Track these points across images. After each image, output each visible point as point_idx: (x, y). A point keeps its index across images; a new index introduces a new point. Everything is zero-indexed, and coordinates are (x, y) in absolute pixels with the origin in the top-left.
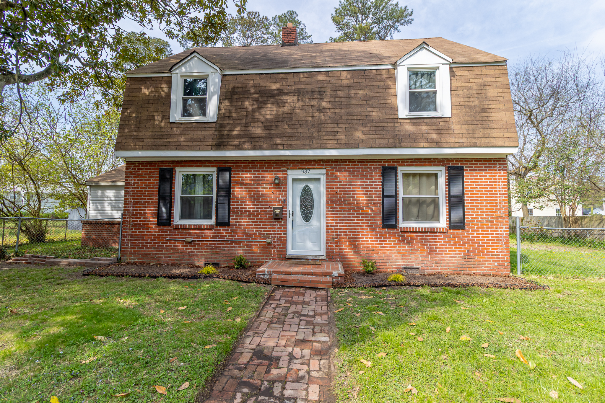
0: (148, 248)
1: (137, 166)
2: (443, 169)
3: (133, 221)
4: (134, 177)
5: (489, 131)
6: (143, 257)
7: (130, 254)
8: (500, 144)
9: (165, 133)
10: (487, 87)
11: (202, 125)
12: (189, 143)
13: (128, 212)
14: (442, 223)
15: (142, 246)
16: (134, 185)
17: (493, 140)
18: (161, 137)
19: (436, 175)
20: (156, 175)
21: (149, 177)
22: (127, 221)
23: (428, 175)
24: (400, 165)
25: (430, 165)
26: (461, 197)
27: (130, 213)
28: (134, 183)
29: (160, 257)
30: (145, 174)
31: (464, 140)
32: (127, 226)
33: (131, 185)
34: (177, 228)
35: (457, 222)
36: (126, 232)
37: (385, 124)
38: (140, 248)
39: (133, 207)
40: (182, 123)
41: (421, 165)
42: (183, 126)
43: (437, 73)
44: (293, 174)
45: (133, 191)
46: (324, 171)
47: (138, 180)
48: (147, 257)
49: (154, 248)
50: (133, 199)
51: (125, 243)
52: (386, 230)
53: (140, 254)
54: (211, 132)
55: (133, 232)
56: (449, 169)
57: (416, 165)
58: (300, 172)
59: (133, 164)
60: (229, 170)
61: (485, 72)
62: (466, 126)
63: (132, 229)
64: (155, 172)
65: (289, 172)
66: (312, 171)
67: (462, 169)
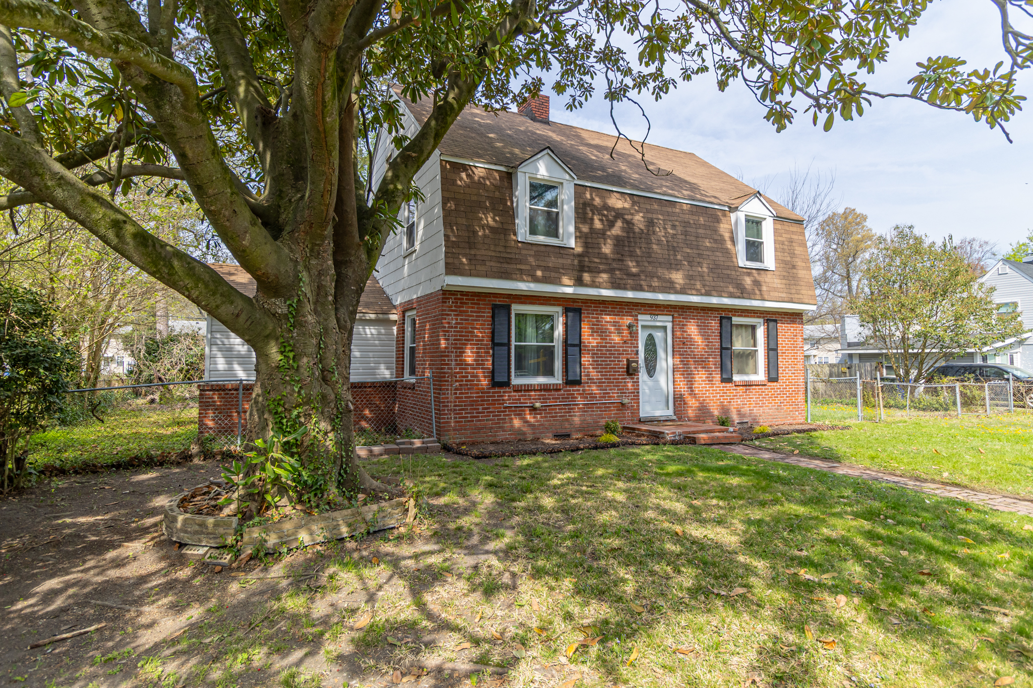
0: (480, 421)
1: (459, 299)
2: (761, 320)
3: (456, 381)
4: (455, 315)
5: (799, 288)
6: (474, 433)
7: (454, 430)
8: (806, 301)
9: (513, 256)
10: (794, 244)
11: (557, 250)
12: (547, 274)
13: (449, 369)
14: (761, 376)
15: (471, 417)
16: (456, 327)
17: (801, 296)
18: (509, 261)
19: (754, 328)
20: (488, 314)
21: (477, 316)
22: (447, 381)
23: (746, 326)
24: (735, 315)
25: (754, 317)
26: (776, 350)
27: (451, 369)
28: (456, 323)
29: (497, 432)
30: (472, 312)
31: (784, 295)
32: (447, 390)
33: (452, 327)
34: (518, 389)
35: (773, 375)
36: (447, 398)
37: (729, 272)
38: (469, 421)
39: (456, 360)
40: (531, 244)
41: (748, 316)
42: (534, 248)
43: (764, 223)
44: (644, 319)
45: (456, 336)
46: (670, 318)
47: (461, 319)
48: (479, 433)
49: (487, 420)
50: (455, 348)
51: (446, 414)
52: (724, 384)
53: (469, 429)
54: (569, 261)
55: (457, 398)
56: (767, 321)
57: (745, 316)
58: (648, 317)
59: (454, 295)
60: (578, 311)
61: (792, 229)
62: (784, 281)
63: (456, 394)
64: (485, 308)
65: (640, 317)
66: (660, 318)
67: (775, 321)
